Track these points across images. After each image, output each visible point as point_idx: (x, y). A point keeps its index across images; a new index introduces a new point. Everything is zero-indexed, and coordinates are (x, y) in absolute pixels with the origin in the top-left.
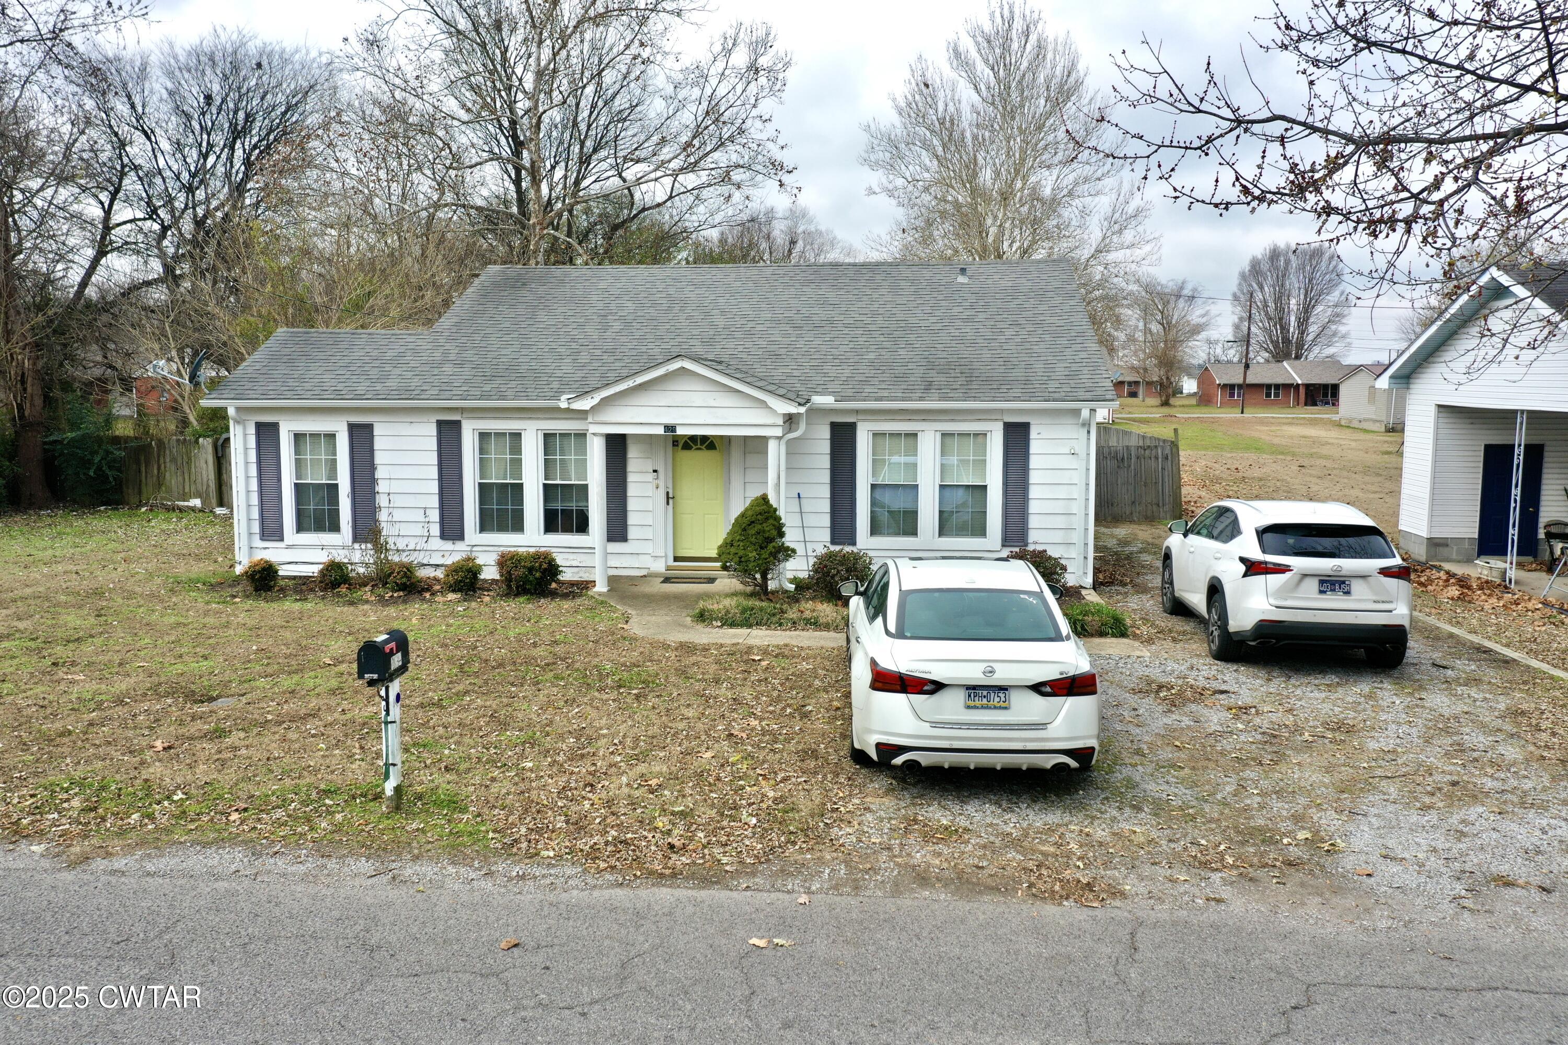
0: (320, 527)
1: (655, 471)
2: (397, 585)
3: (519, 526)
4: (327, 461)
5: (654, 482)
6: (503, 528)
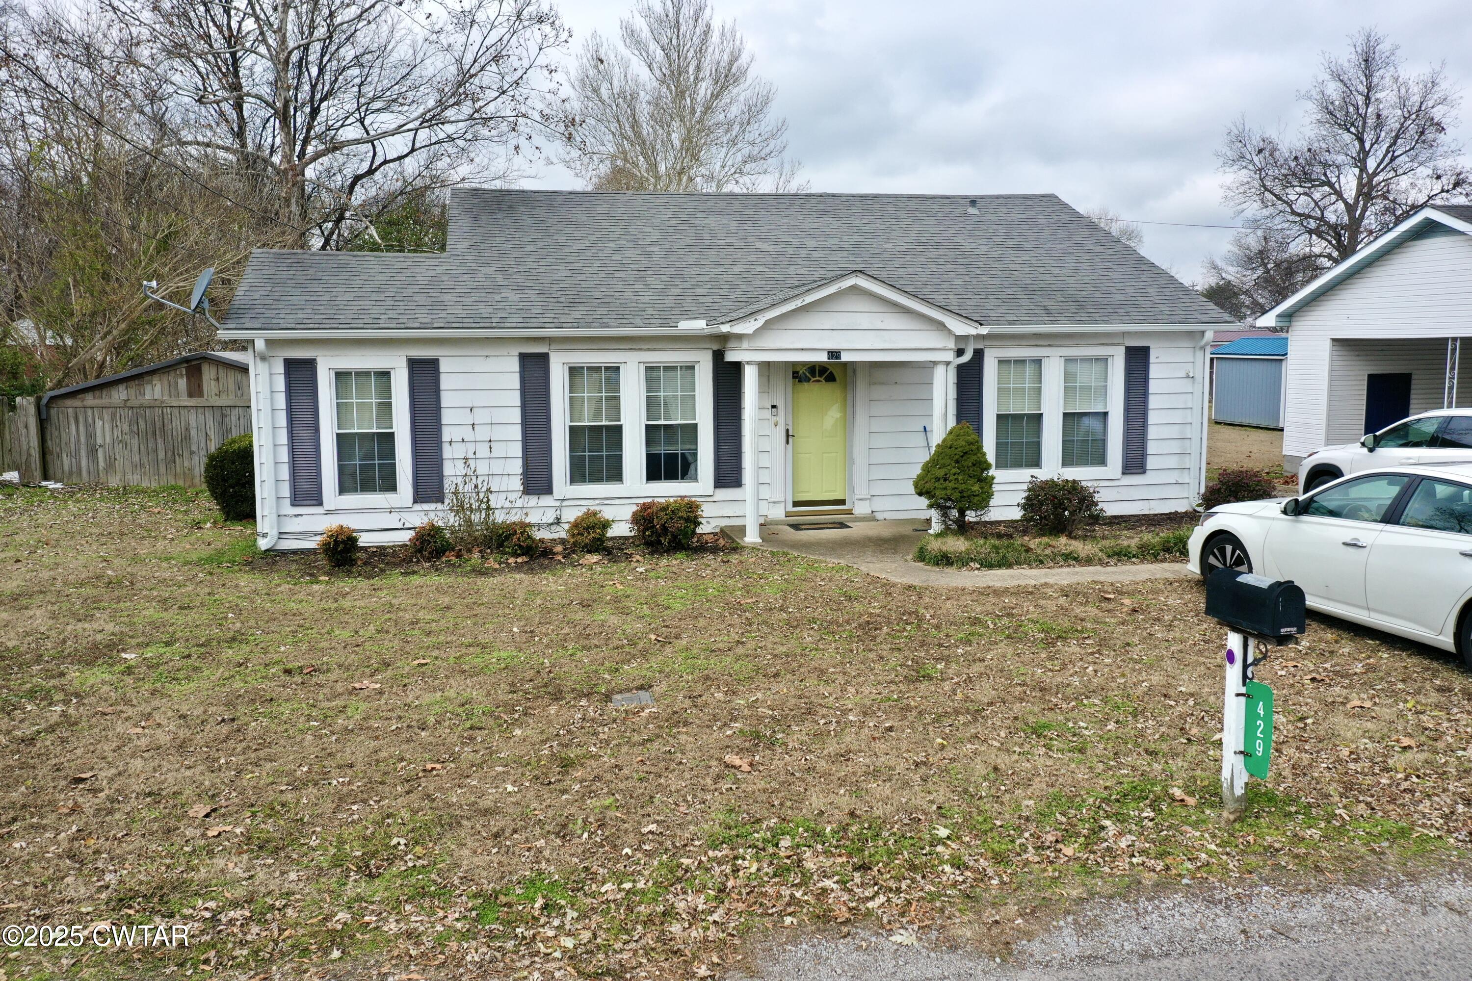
0: (367, 486)
1: (774, 407)
3: (615, 474)
4: (379, 404)
5: (773, 419)
6: (596, 478)
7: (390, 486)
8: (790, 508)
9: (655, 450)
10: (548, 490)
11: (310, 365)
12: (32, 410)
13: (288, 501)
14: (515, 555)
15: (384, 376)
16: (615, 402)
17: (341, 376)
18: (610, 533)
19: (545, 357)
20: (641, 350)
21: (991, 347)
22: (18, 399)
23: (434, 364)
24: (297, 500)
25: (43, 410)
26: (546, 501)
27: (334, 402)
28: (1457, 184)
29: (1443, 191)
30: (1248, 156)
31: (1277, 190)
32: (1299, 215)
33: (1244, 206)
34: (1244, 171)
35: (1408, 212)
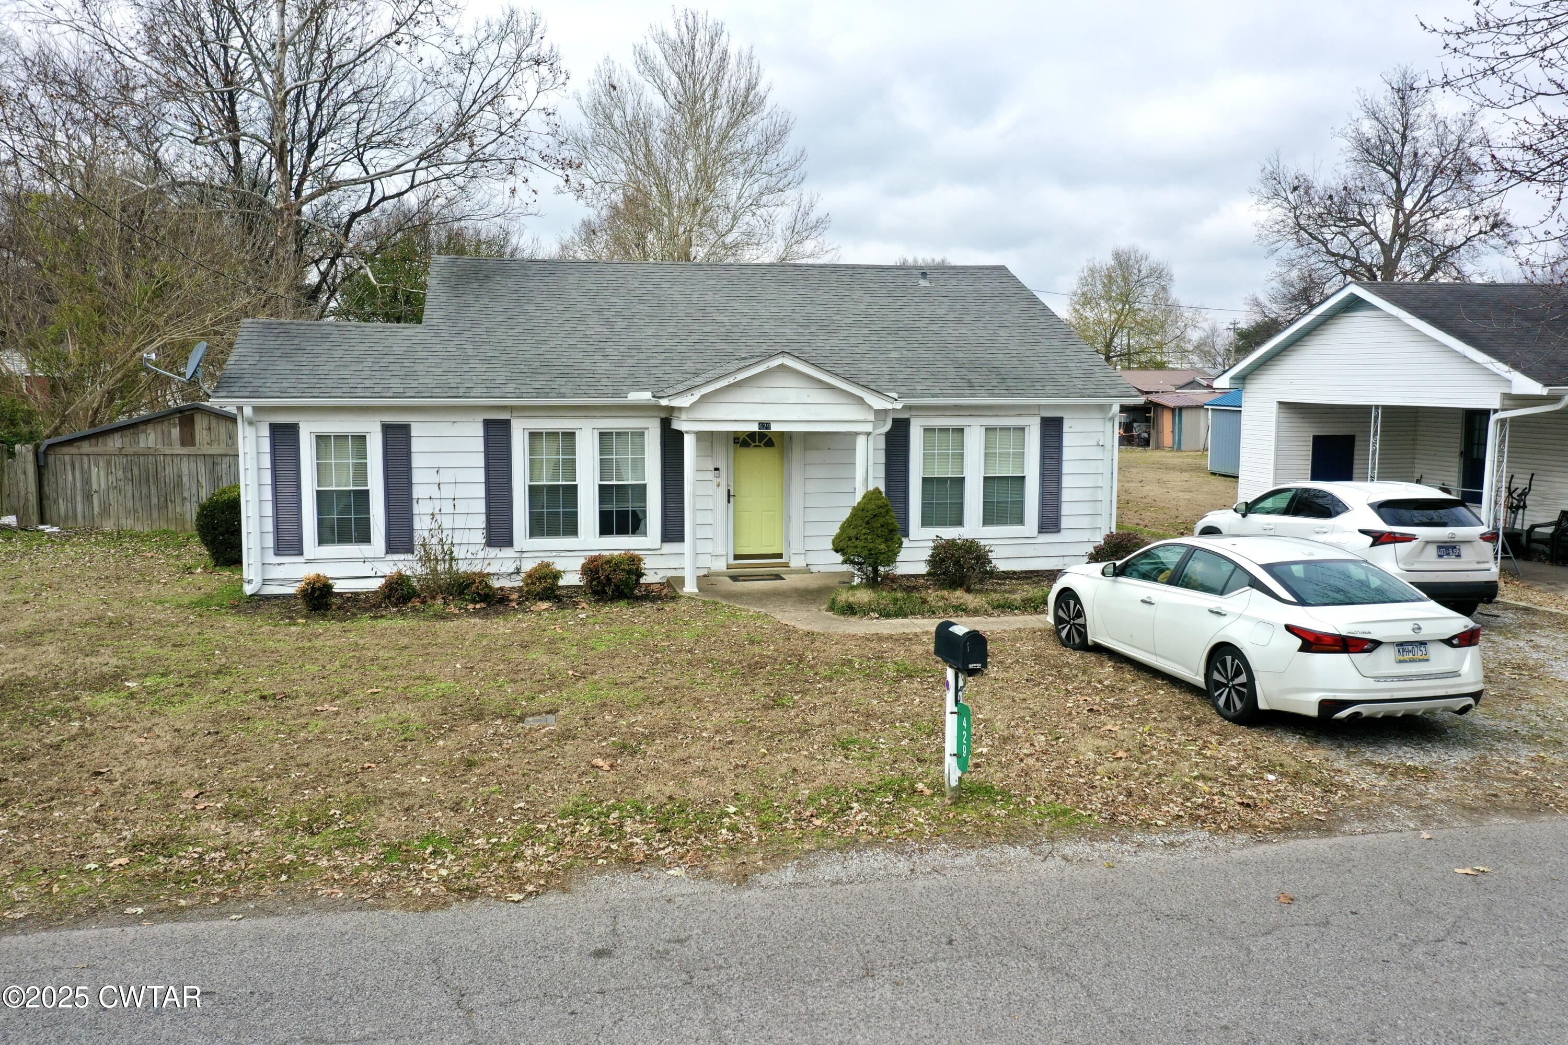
0: (344, 537)
1: (716, 469)
2: (479, 594)
3: (571, 529)
4: (355, 465)
5: (716, 481)
6: (553, 532)
7: (365, 537)
8: (732, 561)
9: (607, 508)
10: (508, 541)
11: (293, 429)
12: (30, 457)
13: (271, 551)
14: (474, 601)
15: (361, 439)
16: (570, 465)
17: (321, 440)
18: (561, 583)
19: (506, 424)
20: (595, 417)
21: (917, 416)
22: (17, 447)
23: (405, 429)
24: (279, 551)
25: (41, 457)
26: (507, 552)
27: (315, 461)
28: (1495, 226)
29: (1480, 232)
30: (1283, 194)
31: (1312, 229)
32: (1333, 255)
33: (1278, 245)
34: (1279, 209)
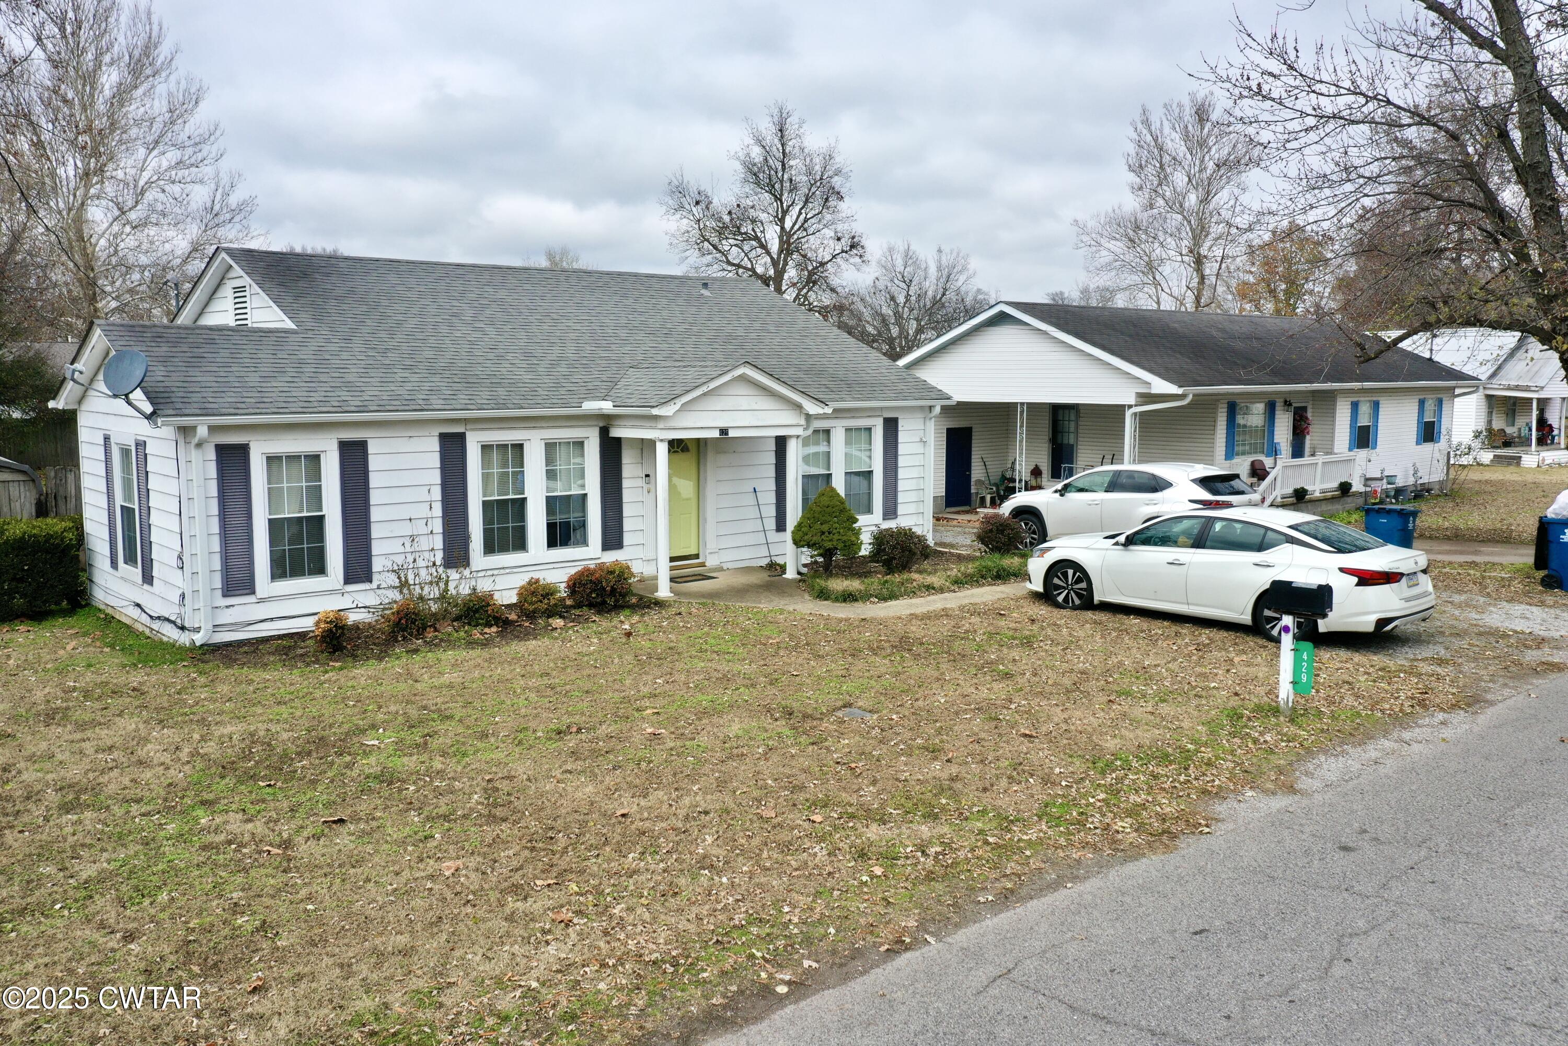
0: (295, 570)
1: (647, 476)
3: (520, 544)
4: (309, 488)
5: (646, 487)
6: (504, 548)
7: (320, 569)
9: (554, 519)
10: (464, 561)
11: (243, 451)
13: (219, 592)
14: (489, 625)
15: (315, 459)
16: (519, 476)
17: (272, 460)
19: (461, 437)
20: (542, 428)
23: (361, 446)
24: (228, 590)
26: (465, 573)
27: (266, 486)
28: (852, 247)
29: (843, 251)
30: (687, 207)
31: (715, 240)
32: (734, 265)
33: (688, 253)
34: (685, 221)
35: (817, 268)
